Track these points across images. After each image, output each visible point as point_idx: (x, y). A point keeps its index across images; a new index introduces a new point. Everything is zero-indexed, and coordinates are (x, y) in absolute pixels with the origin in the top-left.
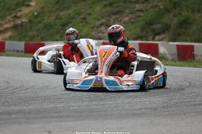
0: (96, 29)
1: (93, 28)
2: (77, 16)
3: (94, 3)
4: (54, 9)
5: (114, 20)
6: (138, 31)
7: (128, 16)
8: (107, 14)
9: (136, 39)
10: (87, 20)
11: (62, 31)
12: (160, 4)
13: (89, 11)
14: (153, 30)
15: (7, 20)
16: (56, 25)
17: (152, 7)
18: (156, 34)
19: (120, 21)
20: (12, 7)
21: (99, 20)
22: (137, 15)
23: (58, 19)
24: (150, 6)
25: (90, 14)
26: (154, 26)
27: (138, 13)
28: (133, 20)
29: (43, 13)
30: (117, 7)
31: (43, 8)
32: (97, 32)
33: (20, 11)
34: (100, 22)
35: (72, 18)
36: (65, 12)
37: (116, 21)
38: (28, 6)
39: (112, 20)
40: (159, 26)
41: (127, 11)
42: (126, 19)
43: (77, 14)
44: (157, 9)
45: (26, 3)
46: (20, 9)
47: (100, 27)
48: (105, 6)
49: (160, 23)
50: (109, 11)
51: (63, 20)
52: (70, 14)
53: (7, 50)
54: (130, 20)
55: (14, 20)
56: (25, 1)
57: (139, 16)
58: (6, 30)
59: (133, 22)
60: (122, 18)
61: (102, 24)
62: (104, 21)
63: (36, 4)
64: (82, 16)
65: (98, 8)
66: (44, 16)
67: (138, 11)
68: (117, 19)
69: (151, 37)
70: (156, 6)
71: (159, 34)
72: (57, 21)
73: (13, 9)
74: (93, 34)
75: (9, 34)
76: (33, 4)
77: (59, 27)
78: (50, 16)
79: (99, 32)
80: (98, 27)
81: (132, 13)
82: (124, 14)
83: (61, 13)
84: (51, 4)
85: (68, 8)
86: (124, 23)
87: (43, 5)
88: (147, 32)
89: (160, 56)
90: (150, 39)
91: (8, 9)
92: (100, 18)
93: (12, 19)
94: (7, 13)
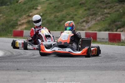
0: (80, 24)
1: (78, 23)
2: (67, 16)
3: (78, 8)
4: (53, 11)
5: (91, 19)
6: (107, 26)
7: (100, 17)
8: (86, 15)
9: (106, 30)
10: (74, 19)
11: (58, 25)
12: (120, 9)
13: (75, 13)
14: (116, 26)
15: (23, 18)
16: (54, 21)
17: (115, 11)
18: (118, 28)
19: (95, 19)
20: (27, 10)
21: (82, 19)
22: (106, 16)
23: (56, 18)
24: (114, 10)
25: (76, 15)
26: (117, 23)
27: (106, 15)
28: (103, 19)
29: (46, 13)
30: (93, 11)
31: (46, 11)
32: (81, 26)
33: (31, 12)
34: (83, 20)
35: (65, 17)
36: (60, 13)
37: (92, 19)
38: (36, 9)
39: (90, 19)
40: (119, 23)
41: (99, 13)
42: (99, 18)
43: (67, 15)
44: (118, 13)
45: (35, 8)
46: (31, 11)
47: (83, 23)
48: (85, 10)
49: (120, 21)
50: (88, 13)
51: (59, 18)
52: (63, 15)
53: (25, 36)
54: (101, 19)
55: (27, 18)
56: (34, 6)
57: (107, 17)
58: (23, 24)
59: (103, 21)
60: (96, 18)
61: (84, 21)
62: (85, 19)
63: (41, 8)
64: (71, 16)
65: (81, 11)
66: (46, 16)
67: (106, 13)
68: (93, 18)
69: (115, 30)
70: (118, 11)
71: (120, 28)
72: (55, 19)
73: (27, 11)
74: (78, 27)
75: (25, 26)
76: (39, 8)
77: (57, 23)
78: (50, 16)
79: (82, 26)
80: (81, 23)
81: (103, 15)
82: (98, 15)
83: (58, 14)
84: (50, 8)
85: (62, 11)
86: (98, 21)
87: (45, 9)
88: (112, 27)
89: (122, 41)
90: (114, 31)
91: (24, 11)
92: (82, 17)
93: (26, 17)
94: (23, 13)
